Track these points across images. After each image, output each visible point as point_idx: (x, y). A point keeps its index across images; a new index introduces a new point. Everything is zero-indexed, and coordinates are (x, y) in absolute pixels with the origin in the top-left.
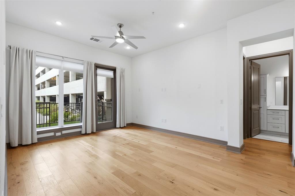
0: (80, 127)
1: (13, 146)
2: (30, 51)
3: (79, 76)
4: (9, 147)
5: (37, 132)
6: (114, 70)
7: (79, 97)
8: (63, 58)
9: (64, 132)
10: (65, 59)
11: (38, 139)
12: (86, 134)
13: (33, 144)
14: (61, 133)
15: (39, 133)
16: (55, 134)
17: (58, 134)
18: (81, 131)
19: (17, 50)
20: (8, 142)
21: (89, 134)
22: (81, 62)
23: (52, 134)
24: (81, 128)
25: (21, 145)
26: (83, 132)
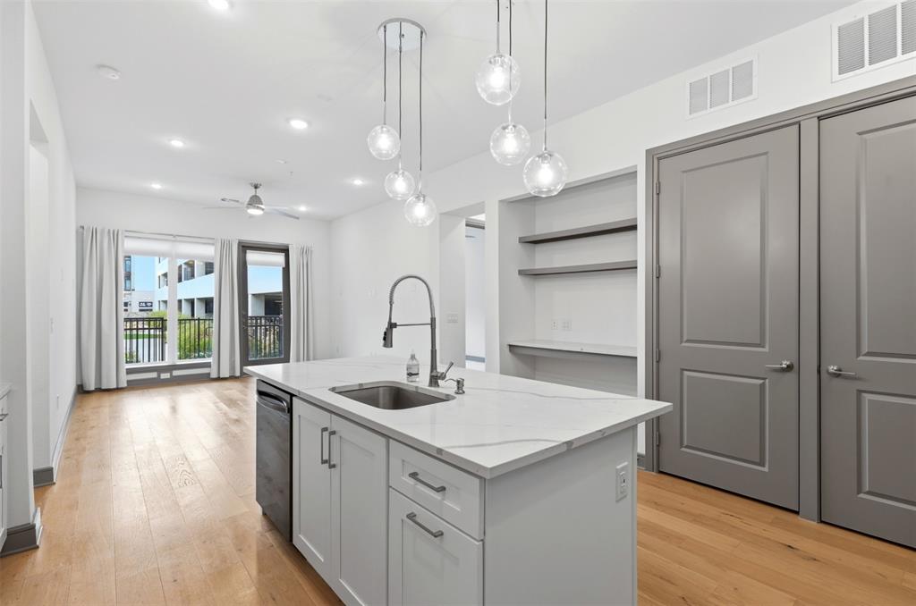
0: (208, 365)
1: (87, 389)
2: (114, 231)
3: (209, 269)
4: (81, 391)
5: (127, 369)
6: (285, 250)
7: (208, 303)
8: (175, 237)
9: (176, 373)
10: (178, 238)
11: (128, 382)
12: (219, 379)
13: (118, 389)
14: (171, 375)
15: (129, 371)
16: (159, 376)
17: (165, 376)
18: (209, 374)
19: (94, 233)
20: (79, 383)
21: (225, 379)
22: (209, 241)
23: (154, 375)
24: (210, 367)
25: (100, 390)
26: (214, 375)
